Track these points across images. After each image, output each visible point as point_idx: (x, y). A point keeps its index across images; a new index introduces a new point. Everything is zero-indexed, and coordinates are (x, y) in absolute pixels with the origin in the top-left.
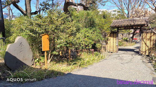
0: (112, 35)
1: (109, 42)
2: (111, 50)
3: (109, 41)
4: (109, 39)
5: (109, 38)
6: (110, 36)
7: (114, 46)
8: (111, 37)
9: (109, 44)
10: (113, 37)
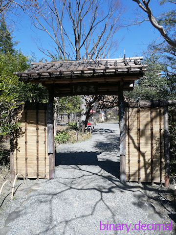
0: (32, 113)
1: (21, 141)
2: (32, 171)
3: (24, 138)
4: (23, 130)
5: (23, 125)
6: (26, 119)
7: (41, 157)
8: (29, 123)
9: (22, 150)
10: (37, 123)
